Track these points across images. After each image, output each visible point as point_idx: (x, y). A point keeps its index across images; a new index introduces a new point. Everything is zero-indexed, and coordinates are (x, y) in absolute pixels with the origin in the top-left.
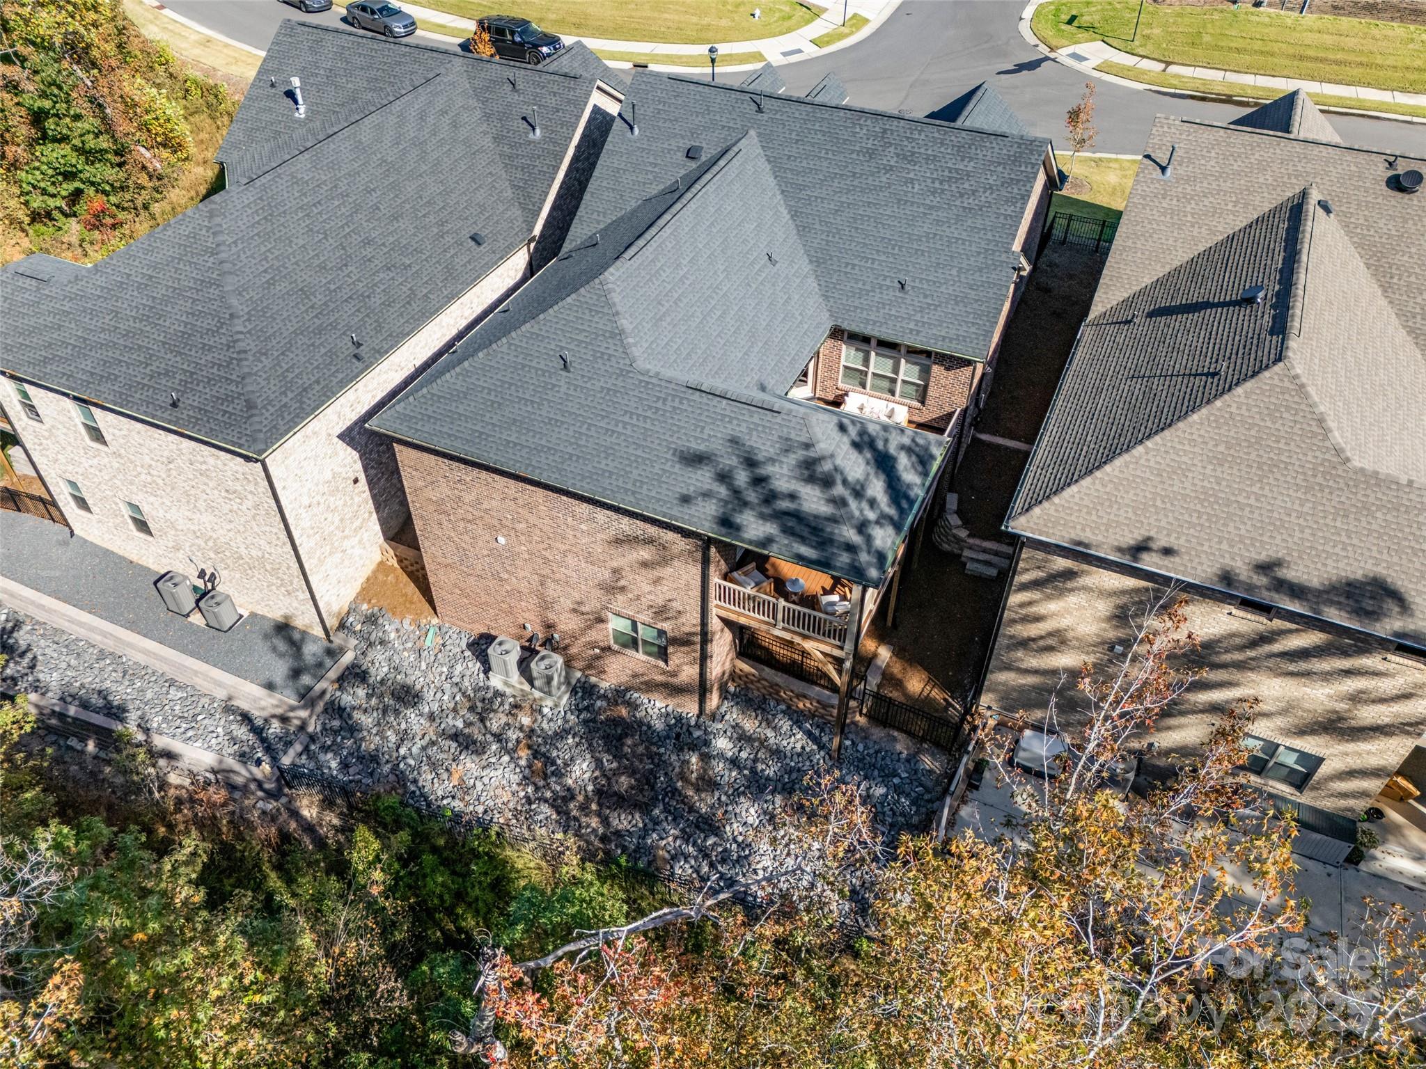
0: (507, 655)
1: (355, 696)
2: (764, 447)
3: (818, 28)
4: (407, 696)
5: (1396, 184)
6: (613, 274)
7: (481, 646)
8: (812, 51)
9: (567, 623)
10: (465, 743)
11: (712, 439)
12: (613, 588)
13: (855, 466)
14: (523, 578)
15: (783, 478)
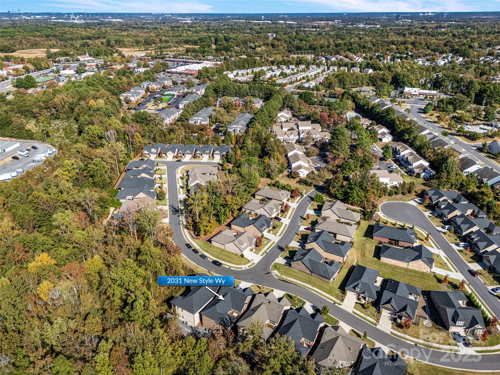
0: (207, 330)
1: (196, 332)
2: (224, 317)
3: (249, 264)
4: (200, 333)
5: (269, 303)
6: (217, 305)
7: (205, 329)
8: (248, 268)
9: (211, 328)
10: (203, 337)
11: (221, 317)
12: (214, 326)
13: (229, 319)
14: (209, 324)
15: (225, 320)
